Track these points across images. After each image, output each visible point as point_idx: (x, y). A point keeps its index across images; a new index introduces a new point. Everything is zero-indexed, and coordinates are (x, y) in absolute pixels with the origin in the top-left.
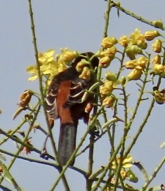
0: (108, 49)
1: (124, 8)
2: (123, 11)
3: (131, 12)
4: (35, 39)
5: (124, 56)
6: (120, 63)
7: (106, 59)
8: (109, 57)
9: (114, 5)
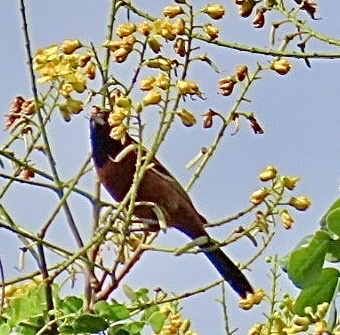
0: (125, 38)
1: (137, 9)
2: (135, 11)
3: (145, 12)
4: (26, 25)
5: (145, 48)
6: (140, 56)
7: (121, 51)
8: (126, 49)
9: (123, 4)
